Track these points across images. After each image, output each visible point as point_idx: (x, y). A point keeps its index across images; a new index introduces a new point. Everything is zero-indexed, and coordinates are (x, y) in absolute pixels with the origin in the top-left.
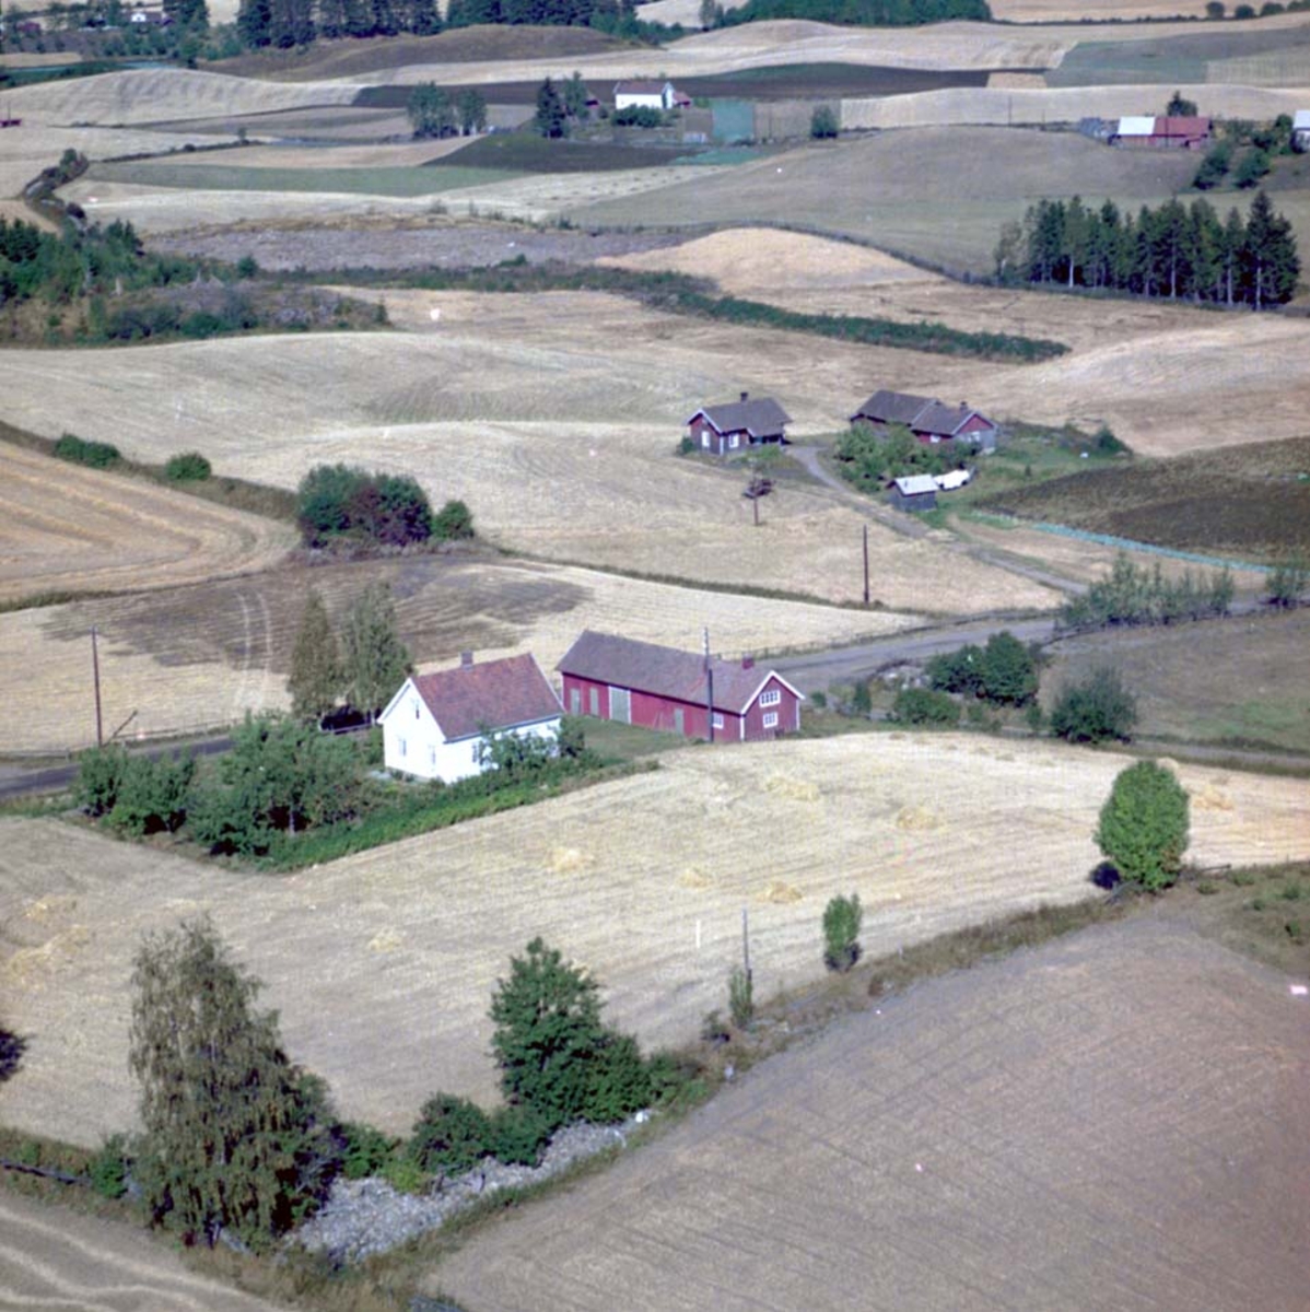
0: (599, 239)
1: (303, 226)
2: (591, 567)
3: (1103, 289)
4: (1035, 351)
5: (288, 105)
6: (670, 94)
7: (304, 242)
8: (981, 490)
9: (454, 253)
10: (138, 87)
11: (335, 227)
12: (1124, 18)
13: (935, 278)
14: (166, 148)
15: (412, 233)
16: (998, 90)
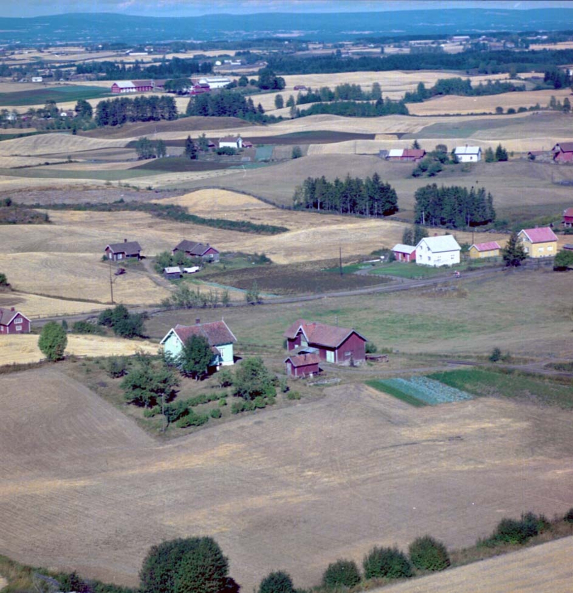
0: (159, 193)
1: (48, 189)
2: (37, 294)
3: (330, 211)
4: (275, 230)
5: (100, 147)
6: (240, 143)
7: (46, 195)
8: (202, 273)
9: (100, 198)
10: (43, 140)
11: (60, 189)
12: (462, 114)
13: (271, 207)
14: (37, 164)
15: (89, 192)
16: (379, 141)
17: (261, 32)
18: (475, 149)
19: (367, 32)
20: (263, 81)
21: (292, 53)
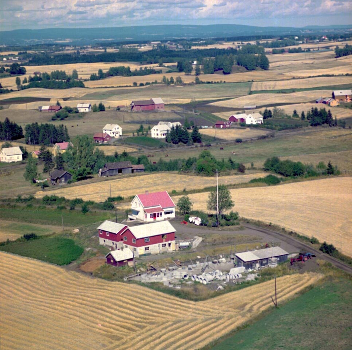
17: (46, 40)
18: (88, 105)
19: (110, 40)
20: (13, 69)
21: (52, 52)
